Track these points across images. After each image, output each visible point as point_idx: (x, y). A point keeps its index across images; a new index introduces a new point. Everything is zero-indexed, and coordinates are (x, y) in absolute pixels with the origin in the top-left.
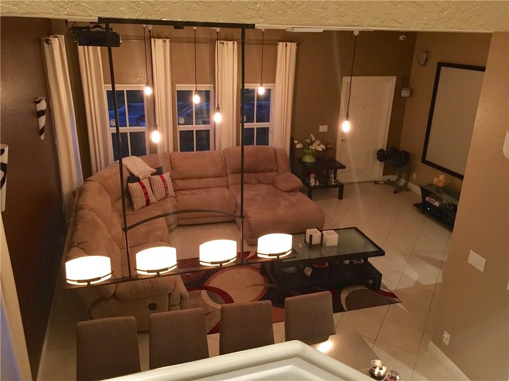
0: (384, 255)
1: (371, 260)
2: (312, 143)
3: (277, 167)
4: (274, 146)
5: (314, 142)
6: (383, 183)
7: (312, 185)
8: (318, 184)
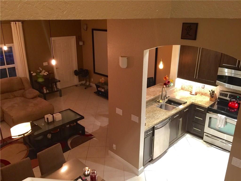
0: (84, 118)
1: (79, 122)
2: (41, 72)
3: (24, 87)
4: (20, 76)
5: (42, 71)
6: (79, 85)
7: (45, 92)
8: (48, 91)
